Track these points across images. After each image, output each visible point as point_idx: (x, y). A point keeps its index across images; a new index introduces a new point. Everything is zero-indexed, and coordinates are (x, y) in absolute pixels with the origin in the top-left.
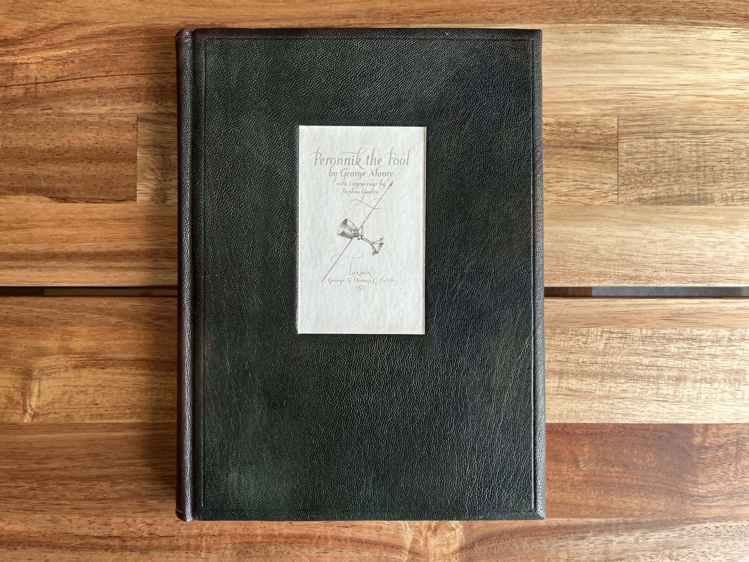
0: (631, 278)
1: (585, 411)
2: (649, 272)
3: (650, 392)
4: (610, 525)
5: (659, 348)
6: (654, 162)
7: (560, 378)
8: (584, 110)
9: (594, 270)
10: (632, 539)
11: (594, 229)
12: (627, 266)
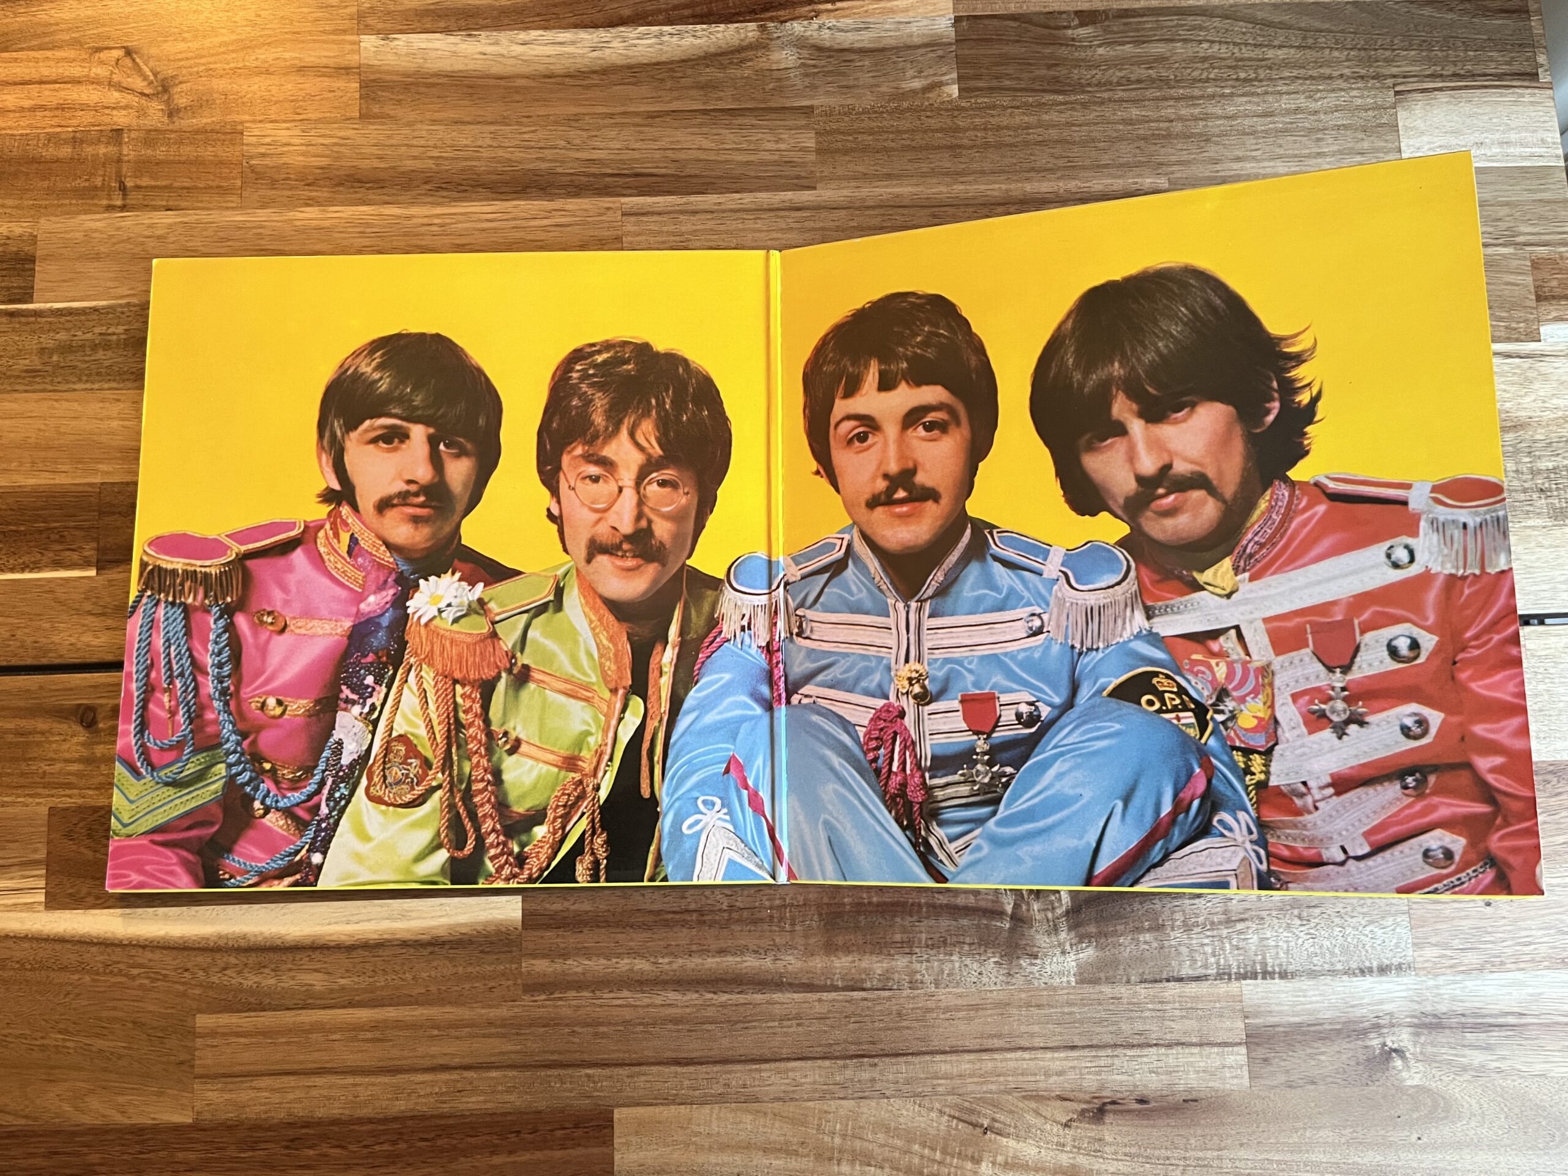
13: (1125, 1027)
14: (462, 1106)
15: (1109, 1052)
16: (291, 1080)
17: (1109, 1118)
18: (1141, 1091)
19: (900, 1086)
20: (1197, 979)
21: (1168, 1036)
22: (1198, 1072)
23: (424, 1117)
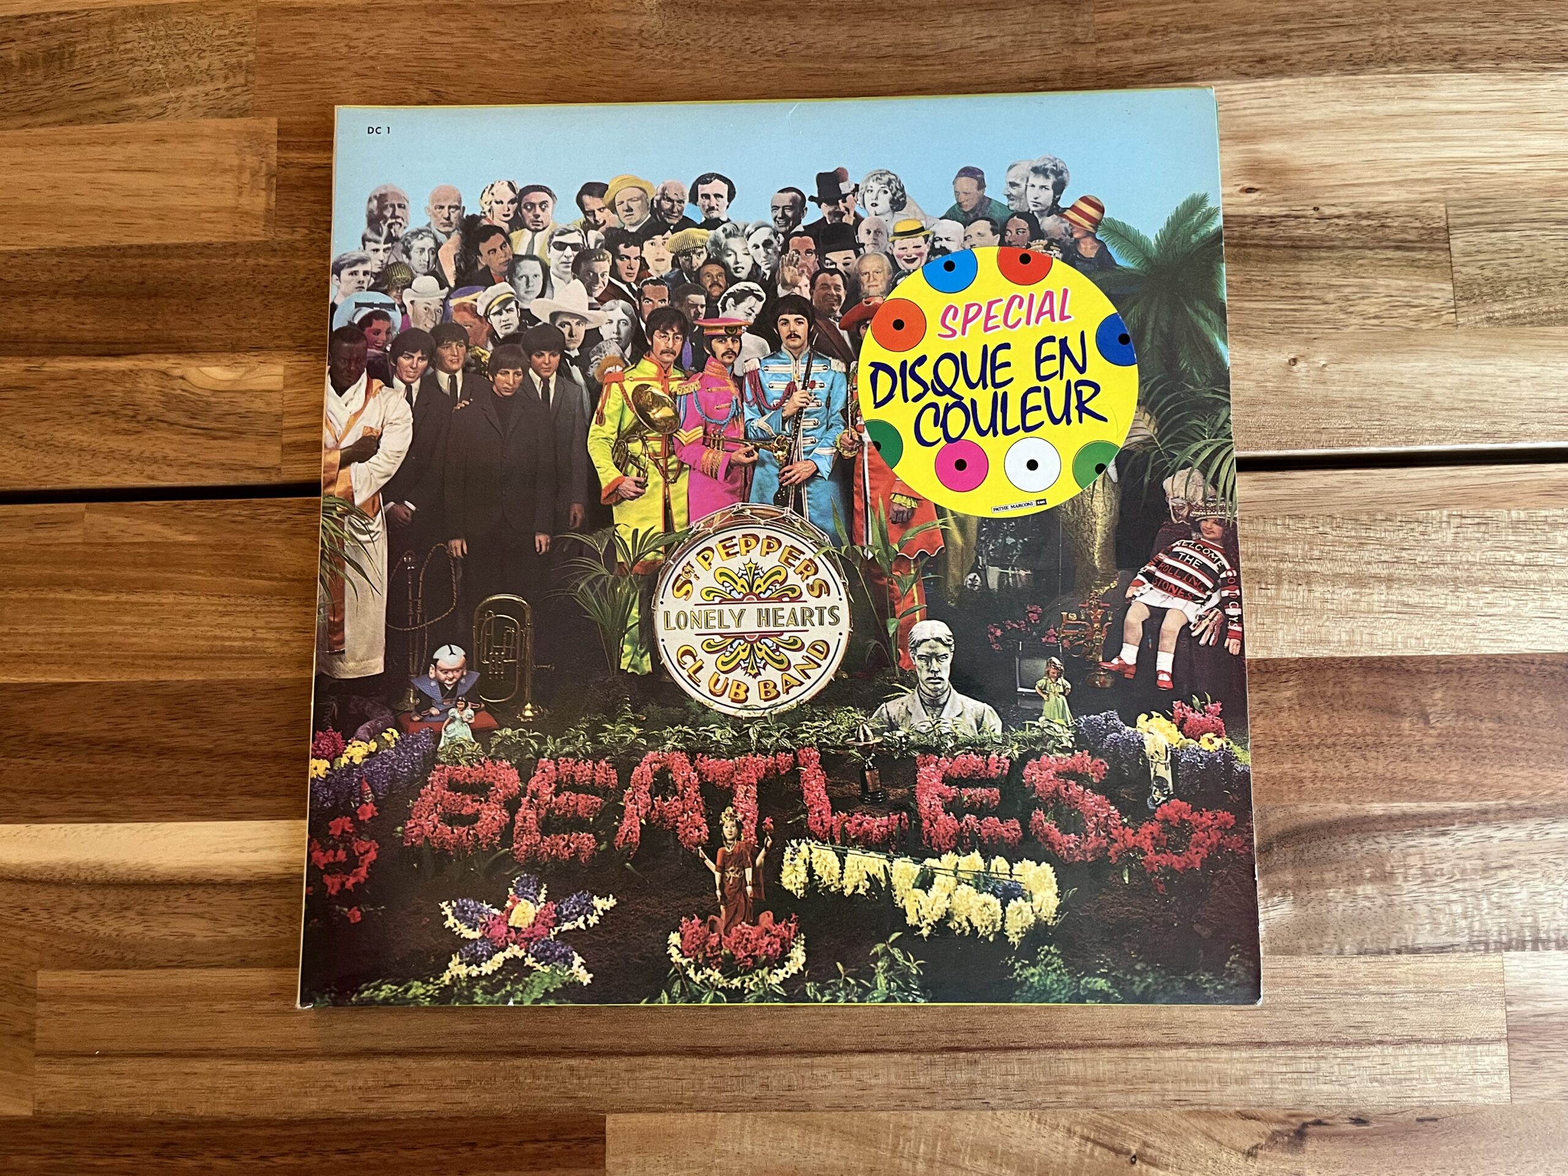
0: (1488, 435)
1: (1432, 637)
2: (1513, 425)
3: (1531, 605)
4: (1485, 812)
5: (1538, 538)
6: (1506, 265)
7: (1389, 588)
8: (1394, 194)
9: (1428, 425)
10: (1522, 834)
11: (1423, 364)
12: (1479, 417)
13: (1334, 1016)
14: (394, 1108)
15: (1313, 1051)
16: (161, 1065)
17: (1310, 1145)
18: (1359, 1106)
19: (1011, 1093)
20: (1441, 950)
21: (1398, 1031)
22: (1439, 1080)
23: (341, 1121)
